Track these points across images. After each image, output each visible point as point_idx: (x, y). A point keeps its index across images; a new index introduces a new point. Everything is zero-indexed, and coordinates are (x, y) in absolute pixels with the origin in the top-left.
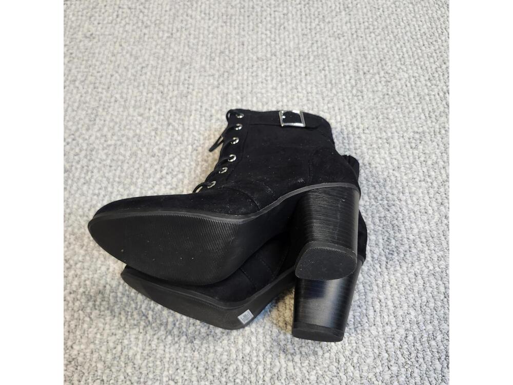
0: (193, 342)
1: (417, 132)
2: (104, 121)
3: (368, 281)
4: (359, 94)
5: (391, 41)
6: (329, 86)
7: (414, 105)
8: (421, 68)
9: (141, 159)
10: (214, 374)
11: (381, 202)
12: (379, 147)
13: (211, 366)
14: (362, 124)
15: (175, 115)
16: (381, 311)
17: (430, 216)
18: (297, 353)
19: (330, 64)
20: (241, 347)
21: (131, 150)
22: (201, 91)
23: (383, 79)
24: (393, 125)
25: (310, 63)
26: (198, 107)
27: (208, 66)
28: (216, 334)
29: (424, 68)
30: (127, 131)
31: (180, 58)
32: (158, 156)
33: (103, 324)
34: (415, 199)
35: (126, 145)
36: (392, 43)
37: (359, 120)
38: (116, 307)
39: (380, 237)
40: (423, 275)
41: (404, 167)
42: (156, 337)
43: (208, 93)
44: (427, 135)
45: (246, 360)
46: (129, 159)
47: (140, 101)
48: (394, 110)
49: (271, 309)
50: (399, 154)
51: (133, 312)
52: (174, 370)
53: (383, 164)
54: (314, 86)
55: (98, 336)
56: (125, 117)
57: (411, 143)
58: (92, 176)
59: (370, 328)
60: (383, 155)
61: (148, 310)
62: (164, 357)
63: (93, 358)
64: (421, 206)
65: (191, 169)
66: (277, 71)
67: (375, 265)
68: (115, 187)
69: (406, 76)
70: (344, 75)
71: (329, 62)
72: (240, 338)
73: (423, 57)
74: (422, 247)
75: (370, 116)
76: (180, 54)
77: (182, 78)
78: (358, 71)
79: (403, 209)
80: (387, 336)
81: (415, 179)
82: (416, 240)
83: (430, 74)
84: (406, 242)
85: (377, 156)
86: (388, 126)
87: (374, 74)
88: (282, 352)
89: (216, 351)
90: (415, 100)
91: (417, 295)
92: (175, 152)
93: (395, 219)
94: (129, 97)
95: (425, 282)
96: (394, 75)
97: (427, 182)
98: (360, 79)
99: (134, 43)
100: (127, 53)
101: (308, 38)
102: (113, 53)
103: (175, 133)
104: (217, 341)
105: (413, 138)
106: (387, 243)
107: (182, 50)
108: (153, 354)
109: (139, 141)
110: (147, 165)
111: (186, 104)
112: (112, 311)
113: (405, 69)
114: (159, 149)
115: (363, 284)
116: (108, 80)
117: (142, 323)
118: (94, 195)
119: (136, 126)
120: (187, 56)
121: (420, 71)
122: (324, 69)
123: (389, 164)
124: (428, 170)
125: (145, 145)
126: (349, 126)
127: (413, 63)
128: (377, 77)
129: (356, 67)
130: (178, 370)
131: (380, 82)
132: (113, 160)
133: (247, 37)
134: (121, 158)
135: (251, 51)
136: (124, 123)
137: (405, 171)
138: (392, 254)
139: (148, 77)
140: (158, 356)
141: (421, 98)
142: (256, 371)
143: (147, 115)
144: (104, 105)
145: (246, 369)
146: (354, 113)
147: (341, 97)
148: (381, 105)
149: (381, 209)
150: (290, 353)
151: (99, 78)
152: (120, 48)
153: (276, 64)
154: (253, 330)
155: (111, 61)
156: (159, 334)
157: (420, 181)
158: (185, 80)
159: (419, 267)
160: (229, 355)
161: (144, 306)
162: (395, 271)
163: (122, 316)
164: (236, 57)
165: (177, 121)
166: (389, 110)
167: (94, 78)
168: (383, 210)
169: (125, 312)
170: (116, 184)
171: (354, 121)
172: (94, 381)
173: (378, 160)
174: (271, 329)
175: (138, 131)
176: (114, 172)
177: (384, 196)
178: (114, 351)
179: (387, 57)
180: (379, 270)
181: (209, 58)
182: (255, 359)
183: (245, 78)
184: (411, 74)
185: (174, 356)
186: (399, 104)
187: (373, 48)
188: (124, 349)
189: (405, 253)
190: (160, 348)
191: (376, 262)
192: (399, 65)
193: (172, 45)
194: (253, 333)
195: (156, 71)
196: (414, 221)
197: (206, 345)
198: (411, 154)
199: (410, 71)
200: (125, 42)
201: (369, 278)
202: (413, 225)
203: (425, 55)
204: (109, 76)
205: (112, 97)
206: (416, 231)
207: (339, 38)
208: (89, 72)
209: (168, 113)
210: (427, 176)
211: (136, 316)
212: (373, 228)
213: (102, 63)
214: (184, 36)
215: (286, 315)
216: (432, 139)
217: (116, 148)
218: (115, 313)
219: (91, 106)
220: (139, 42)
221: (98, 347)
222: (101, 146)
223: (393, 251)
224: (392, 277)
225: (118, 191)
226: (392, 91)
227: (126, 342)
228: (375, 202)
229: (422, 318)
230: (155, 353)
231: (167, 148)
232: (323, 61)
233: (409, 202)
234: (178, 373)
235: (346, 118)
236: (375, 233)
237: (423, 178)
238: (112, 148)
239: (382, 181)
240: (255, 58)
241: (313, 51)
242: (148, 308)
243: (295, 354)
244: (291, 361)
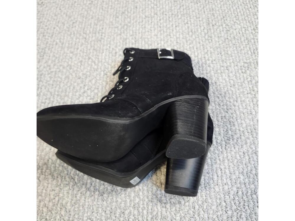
0: (103, 195)
1: (246, 63)
2: (49, 56)
3: (214, 157)
4: (210, 38)
5: (230, 5)
6: (191, 33)
7: (244, 46)
8: (249, 22)
9: (71, 80)
10: (116, 216)
11: (222, 107)
12: (221, 72)
13: (114, 211)
14: (211, 57)
15: (93, 53)
16: (222, 176)
17: (253, 116)
18: (168, 202)
19: (191, 20)
20: (133, 199)
21: (65, 74)
22: (109, 37)
23: (225, 29)
24: (231, 58)
25: (179, 19)
26: (108, 47)
27: (114, 22)
28: (117, 190)
29: (251, 22)
30: (63, 63)
31: (97, 16)
32: (82, 78)
33: (47, 184)
34: (244, 105)
35: (62, 71)
36: (231, 6)
37: (209, 55)
38: (55, 173)
39: (222, 129)
40: (249, 153)
41: (237, 84)
42: (80, 192)
43: (114, 38)
44: (252, 64)
45: (136, 207)
46: (65, 80)
47: (72, 44)
48: (231, 49)
49: (152, 175)
50: (235, 76)
51: (65, 176)
52: (91, 213)
53: (224, 83)
54: (181, 33)
55: (44, 191)
56: (62, 54)
57: (242, 69)
58: (41, 91)
59: (214, 187)
60: (224, 77)
61: (75, 175)
62: (85, 205)
63: (40, 205)
64: (248, 109)
65: (103, 86)
66: (157, 25)
67: (218, 147)
68: (55, 98)
69: (240, 27)
70: (200, 26)
71: (190, 18)
72: (132, 193)
73: (250, 15)
74: (248, 135)
75: (216, 52)
76: (97, 14)
77: (98, 29)
78: (209, 24)
79: (237, 112)
80: (225, 192)
81: (244, 92)
82: (245, 131)
83: (254, 26)
84: (238, 132)
85: (220, 78)
86: (228, 59)
87: (220, 26)
88: (158, 202)
89: (117, 201)
90: (245, 42)
91: (244, 166)
92: (93, 76)
93: (231, 118)
94: (65, 41)
95: (250, 158)
96: (232, 26)
97: (252, 94)
98: (210, 29)
99: (68, 7)
100: (64, 14)
101: (177, 4)
102: (55, 14)
103: (93, 64)
104: (118, 195)
105: (243, 66)
106: (226, 133)
107: (98, 12)
108: (78, 203)
109: (70, 69)
110: (75, 84)
111: (100, 45)
112: (53, 176)
113: (239, 23)
114: (83, 74)
115: (210, 159)
116: (52, 31)
117: (71, 183)
118: (42, 103)
119: (68, 60)
120: (101, 15)
121: (248, 24)
122: (187, 23)
123: (228, 83)
124: (252, 87)
125: (74, 72)
126: (203, 58)
127: (244, 19)
128: (221, 28)
129: (208, 22)
130: (94, 213)
131: (223, 31)
132: (54, 81)
133: (139, 3)
134: (59, 79)
135: (141, 12)
136: (61, 57)
137: (238, 87)
138: (229, 140)
139: (76, 29)
140: (81, 204)
141: (248, 41)
142: (142, 214)
143: (75, 52)
144: (49, 47)
145: (136, 212)
146: (206, 51)
147: (198, 41)
148: (223, 46)
149: (222, 111)
150: (164, 203)
151: (46, 30)
152: (60, 11)
153: (157, 20)
154: (141, 188)
155: (54, 19)
156: (82, 190)
157: (247, 94)
158: (100, 30)
159: (246, 148)
160: (125, 203)
161: (72, 173)
162: (231, 151)
163: (58, 179)
164: (132, 16)
165: (94, 56)
166: (228, 49)
167: (43, 30)
168: (224, 112)
169: (60, 176)
170: (56, 96)
171: (206, 56)
172: (41, 219)
173: (221, 80)
174: (152, 187)
175: (70, 63)
176: (55, 88)
177: (225, 103)
178: (54, 201)
179: (227, 15)
180: (221, 150)
181: (115, 16)
182: (142, 206)
183: (138, 28)
184: (242, 26)
185: (91, 204)
186: (234, 45)
187: (219, 10)
188: (60, 199)
189: (238, 139)
190: (82, 199)
191: (219, 145)
192: (235, 20)
193: (92, 9)
194: (141, 190)
195: (82, 25)
196: (243, 119)
197: (111, 197)
198: (242, 77)
199: (242, 24)
200: (63, 7)
201: (215, 155)
202: (243, 121)
203: (252, 14)
204: (52, 29)
205: (54, 41)
206: (244, 125)
207: (197, 4)
208: (41, 26)
209: (89, 51)
210: (252, 91)
211: (67, 179)
212: (217, 123)
213: (48, 20)
214: (100, 3)
215: (161, 178)
216: (255, 67)
217: (56, 73)
218: (54, 177)
219: (41, 47)
220: (71, 7)
221: (44, 198)
222: (47, 72)
223: (230, 138)
224: (229, 154)
225: (57, 100)
226: (230, 37)
227: (61, 195)
228: (219, 107)
229: (247, 180)
230: (79, 202)
231: (88, 73)
232: (187, 18)
233: (240, 107)
234: (93, 215)
235: (201, 54)
236: (219, 126)
237: (249, 92)
238: (54, 73)
239: (223, 94)
240: (144, 16)
241: (181, 12)
242: (75, 174)
243: (167, 203)
244: (165, 208)
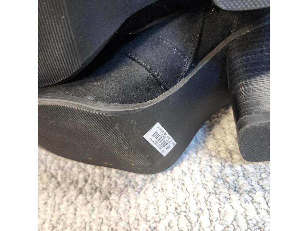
0: (108, 198)
18: (257, 189)
20: (171, 195)
28: (137, 183)
42: (65, 199)
45: (181, 211)
49: (205, 139)
72: (169, 182)
88: (232, 191)
89: (139, 205)
104: (139, 192)
108: (63, 220)
117: (51, 186)
140: (68, 222)
142: (198, 225)
145: (183, 224)
150: (246, 191)
154: (186, 170)
156: (69, 195)
160: (157, 208)
161: (53, 167)
174: (210, 164)
182: (194, 208)
185: (87, 219)
190: (70, 211)
194: (185, 174)
197: (126, 200)
215: (227, 142)
242: (57, 168)
243: (254, 192)
244: (251, 203)
